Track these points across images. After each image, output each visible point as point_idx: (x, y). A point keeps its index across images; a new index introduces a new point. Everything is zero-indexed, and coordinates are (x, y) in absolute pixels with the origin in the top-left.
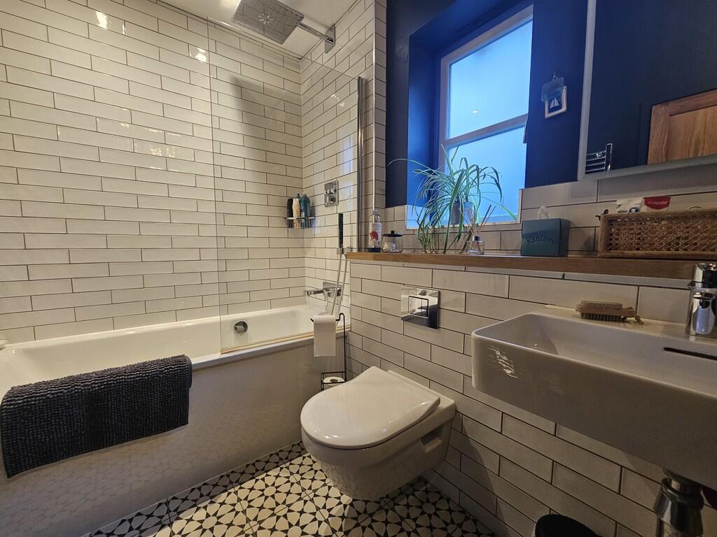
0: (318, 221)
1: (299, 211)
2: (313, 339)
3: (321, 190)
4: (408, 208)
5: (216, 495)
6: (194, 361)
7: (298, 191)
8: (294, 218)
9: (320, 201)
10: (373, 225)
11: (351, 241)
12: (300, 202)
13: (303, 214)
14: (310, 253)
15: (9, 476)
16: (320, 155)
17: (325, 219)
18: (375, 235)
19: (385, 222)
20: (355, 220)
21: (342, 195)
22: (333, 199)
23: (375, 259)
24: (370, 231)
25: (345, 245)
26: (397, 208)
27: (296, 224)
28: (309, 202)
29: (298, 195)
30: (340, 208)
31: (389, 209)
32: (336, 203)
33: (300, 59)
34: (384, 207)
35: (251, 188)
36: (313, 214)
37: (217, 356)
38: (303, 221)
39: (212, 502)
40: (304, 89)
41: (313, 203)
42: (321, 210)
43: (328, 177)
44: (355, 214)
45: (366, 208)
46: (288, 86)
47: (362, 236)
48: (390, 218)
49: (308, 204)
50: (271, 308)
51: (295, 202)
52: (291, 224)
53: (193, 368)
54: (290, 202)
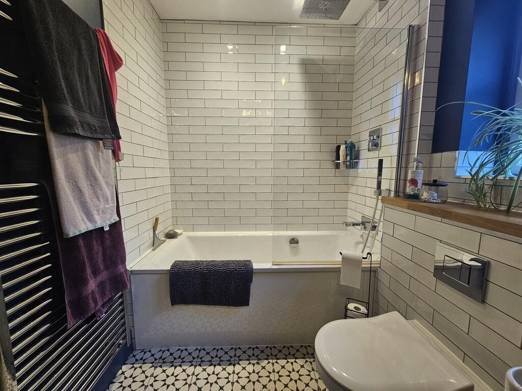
0: (362, 163)
1: (345, 155)
2: (340, 268)
3: (365, 136)
4: (460, 154)
5: (261, 359)
6: (256, 266)
7: (345, 138)
8: (341, 161)
9: (364, 146)
10: (413, 173)
11: (388, 183)
12: (346, 147)
13: (349, 158)
14: (353, 189)
15: (172, 305)
16: (367, 106)
17: (368, 162)
18: (414, 182)
19: (429, 168)
20: (395, 165)
21: (385, 140)
22: (375, 145)
23: (409, 208)
24: (409, 178)
25: (383, 187)
26: (445, 154)
27: (342, 166)
28: (355, 147)
29: (346, 141)
30: (382, 153)
31: (435, 155)
32: (379, 147)
33: (357, 25)
34: (430, 152)
35: (308, 140)
36: (357, 157)
37: (269, 266)
38: (348, 163)
39: (258, 363)
40: (358, 49)
41: (359, 147)
42: (364, 154)
43: (374, 125)
44: (395, 159)
45: (408, 154)
46: (345, 51)
47: (400, 180)
48: (436, 163)
49: (353, 149)
50: (318, 230)
51: (343, 148)
52: (337, 166)
53: (254, 271)
54: (338, 148)
